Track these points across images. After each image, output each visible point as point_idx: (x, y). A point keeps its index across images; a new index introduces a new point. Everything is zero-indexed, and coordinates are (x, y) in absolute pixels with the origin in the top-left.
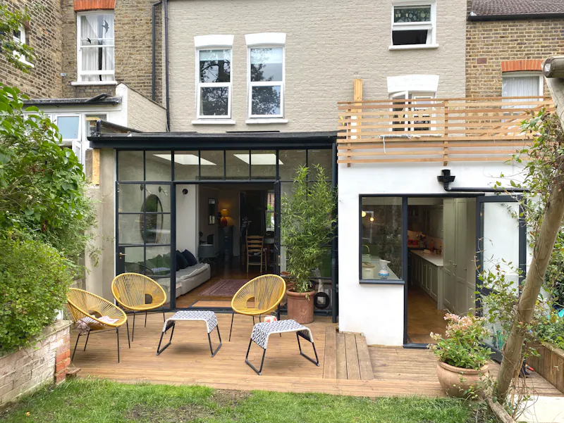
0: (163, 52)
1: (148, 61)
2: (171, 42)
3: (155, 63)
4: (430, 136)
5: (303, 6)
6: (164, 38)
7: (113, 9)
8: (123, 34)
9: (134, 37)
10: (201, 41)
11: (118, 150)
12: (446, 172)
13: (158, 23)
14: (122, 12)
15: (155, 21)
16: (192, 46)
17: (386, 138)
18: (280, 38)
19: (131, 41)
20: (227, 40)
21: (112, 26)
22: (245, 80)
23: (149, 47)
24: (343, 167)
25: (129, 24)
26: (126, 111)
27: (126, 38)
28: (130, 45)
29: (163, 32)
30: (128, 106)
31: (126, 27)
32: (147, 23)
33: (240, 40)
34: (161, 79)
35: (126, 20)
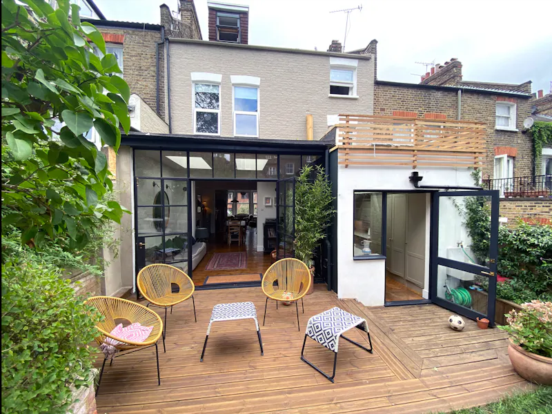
0: (166, 81)
1: (153, 87)
2: (172, 75)
3: (159, 90)
4: (406, 146)
5: (272, 60)
6: (166, 70)
7: (122, 44)
8: (131, 64)
9: (141, 67)
10: (196, 76)
11: (134, 148)
12: (415, 174)
13: (161, 58)
14: (130, 47)
15: (159, 58)
16: (190, 79)
17: (376, 145)
18: (256, 81)
19: (137, 70)
20: (217, 78)
21: (120, 56)
22: (231, 108)
23: (153, 76)
24: (342, 167)
25: (136, 56)
26: (139, 118)
27: (133, 68)
28: (136, 73)
29: (166, 66)
30: (141, 115)
31: (134, 58)
32: (152, 58)
33: (226, 78)
34: (164, 102)
35: (134, 53)
